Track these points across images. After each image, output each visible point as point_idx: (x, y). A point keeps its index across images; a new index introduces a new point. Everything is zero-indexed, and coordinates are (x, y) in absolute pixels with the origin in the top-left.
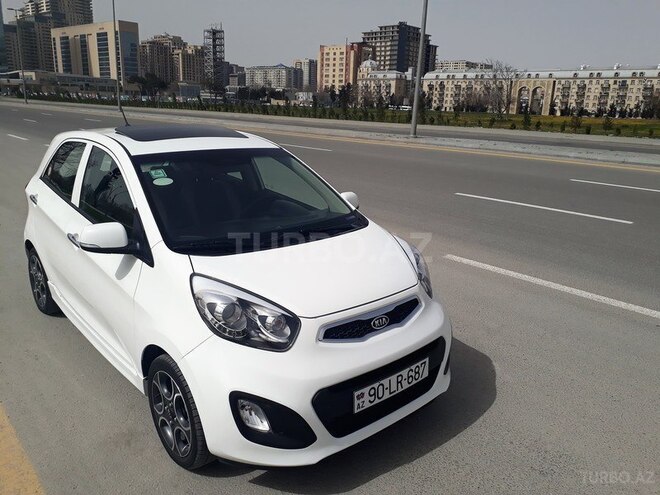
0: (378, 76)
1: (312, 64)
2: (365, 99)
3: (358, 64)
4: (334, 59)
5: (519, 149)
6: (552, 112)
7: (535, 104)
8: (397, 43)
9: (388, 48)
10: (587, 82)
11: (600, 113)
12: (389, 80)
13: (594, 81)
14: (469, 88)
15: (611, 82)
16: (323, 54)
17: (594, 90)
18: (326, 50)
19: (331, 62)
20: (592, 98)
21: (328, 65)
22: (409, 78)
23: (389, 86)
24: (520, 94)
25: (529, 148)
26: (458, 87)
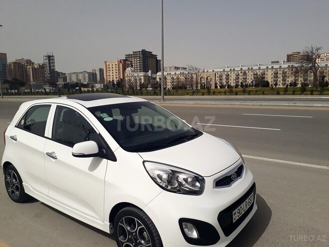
0: (135, 75)
1: (101, 71)
2: (130, 86)
3: (124, 70)
4: (112, 68)
5: (213, 103)
6: (216, 87)
7: (208, 84)
8: (142, 59)
9: (138, 62)
10: (229, 73)
11: (237, 86)
12: (140, 76)
13: (232, 72)
14: (178, 78)
15: (240, 72)
16: (106, 65)
17: (233, 77)
18: (108, 64)
19: (111, 69)
20: (232, 80)
21: (110, 70)
22: (150, 75)
23: (140, 79)
24: (201, 80)
25: (217, 102)
26: (173, 78)
